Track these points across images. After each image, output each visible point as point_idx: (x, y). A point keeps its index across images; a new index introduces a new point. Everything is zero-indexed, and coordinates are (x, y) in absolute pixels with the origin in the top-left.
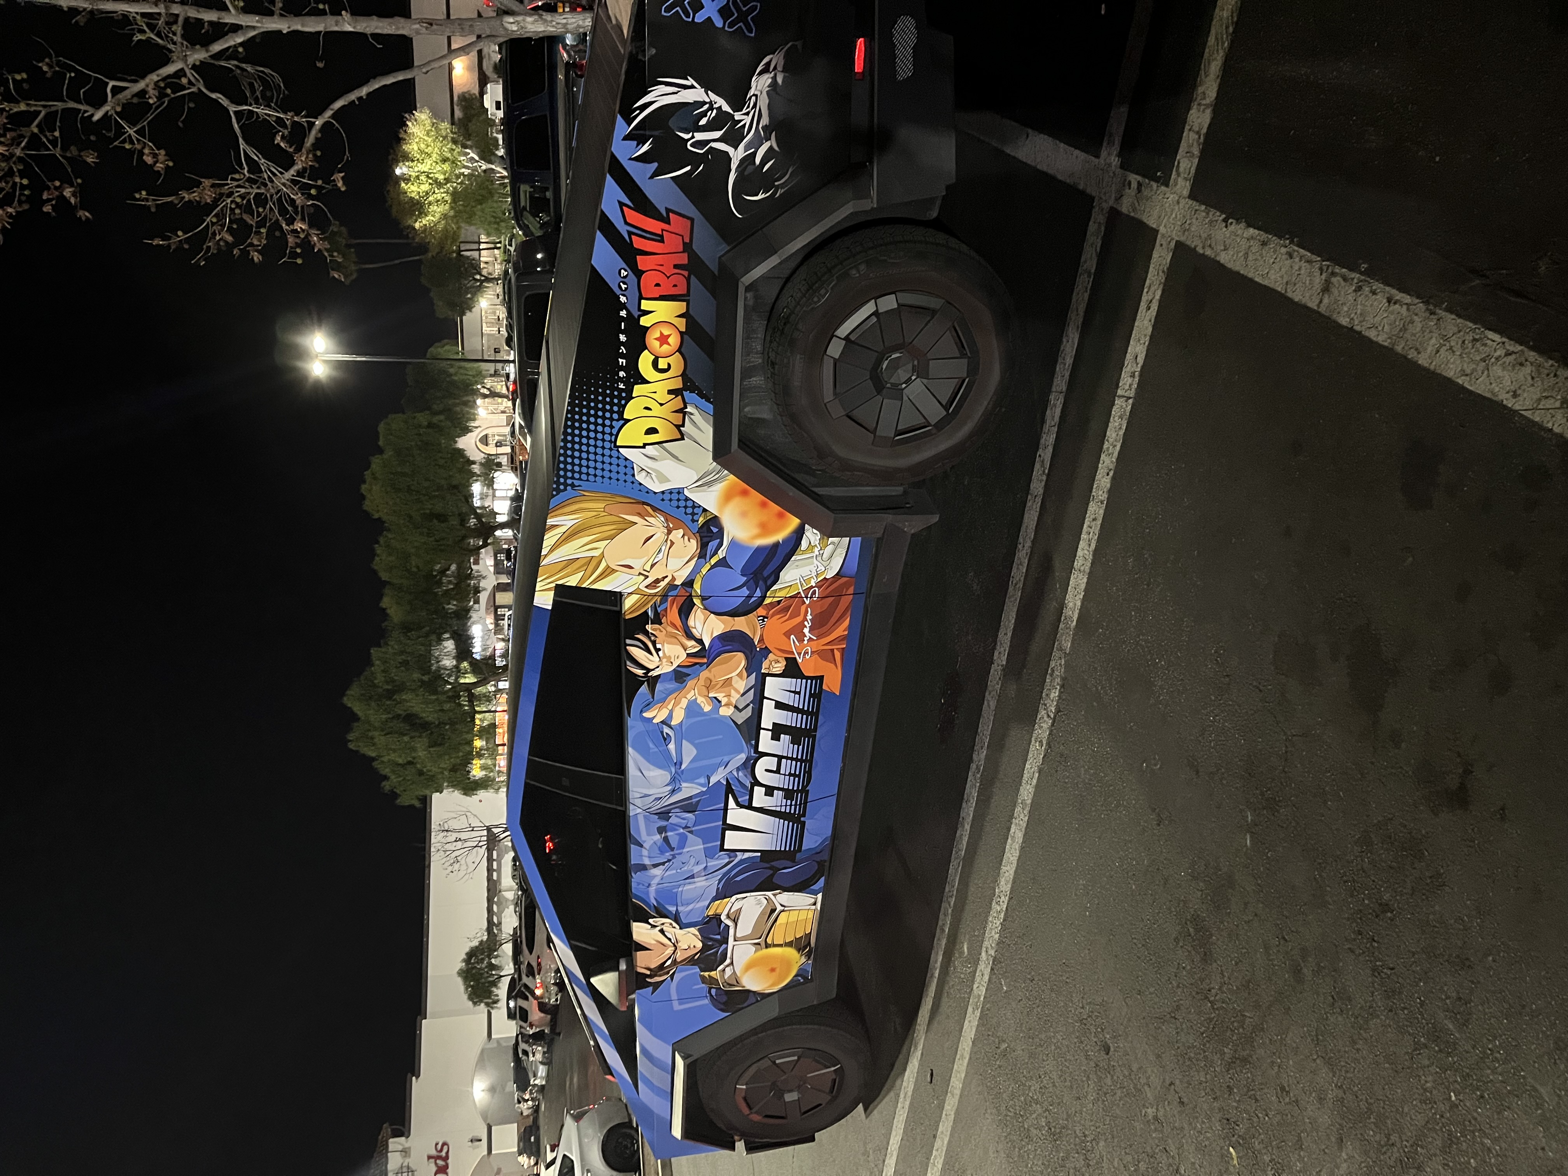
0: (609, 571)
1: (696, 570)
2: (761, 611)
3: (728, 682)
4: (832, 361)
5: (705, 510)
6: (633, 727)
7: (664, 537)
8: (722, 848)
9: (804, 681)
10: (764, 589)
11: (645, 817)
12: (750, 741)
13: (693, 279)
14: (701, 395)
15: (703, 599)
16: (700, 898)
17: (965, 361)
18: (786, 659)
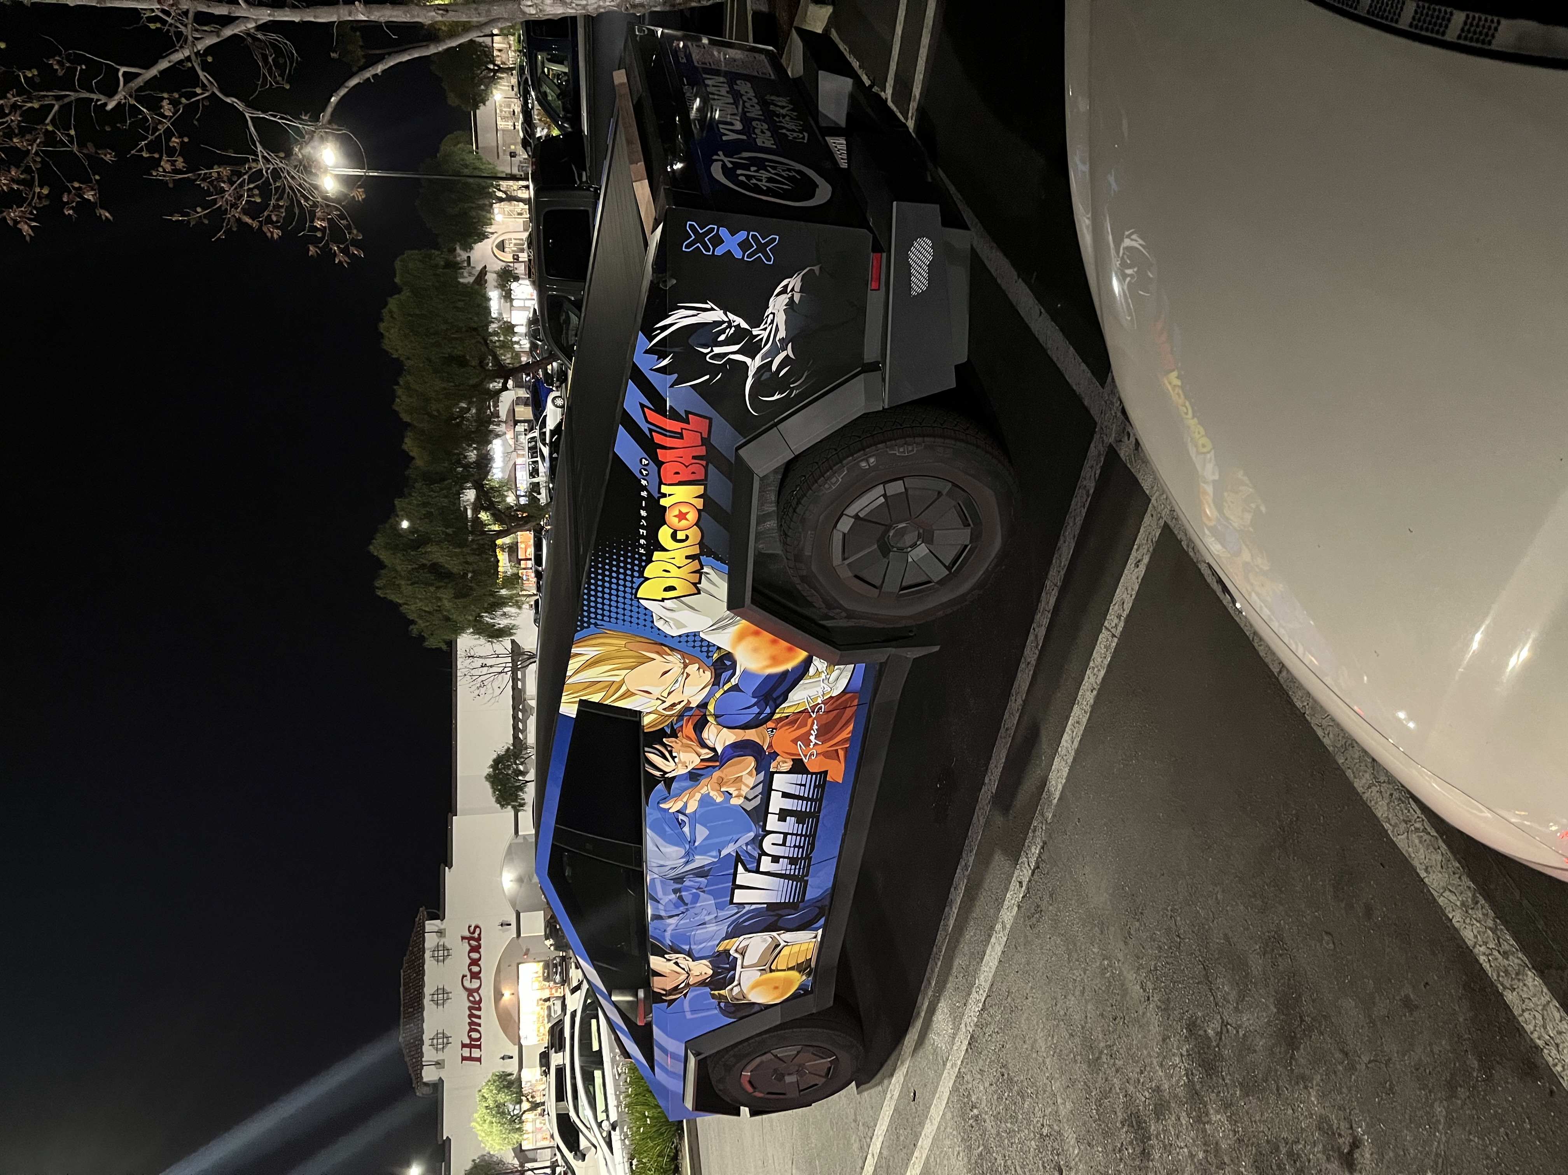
0: (629, 693)
1: (710, 695)
2: (770, 724)
3: (739, 780)
4: (841, 534)
5: (719, 648)
6: (650, 814)
7: (680, 670)
8: (731, 902)
9: (809, 776)
10: (773, 705)
11: (661, 881)
12: (759, 822)
13: (710, 465)
14: (717, 559)
15: (716, 717)
16: (711, 939)
17: (968, 531)
18: (793, 760)
